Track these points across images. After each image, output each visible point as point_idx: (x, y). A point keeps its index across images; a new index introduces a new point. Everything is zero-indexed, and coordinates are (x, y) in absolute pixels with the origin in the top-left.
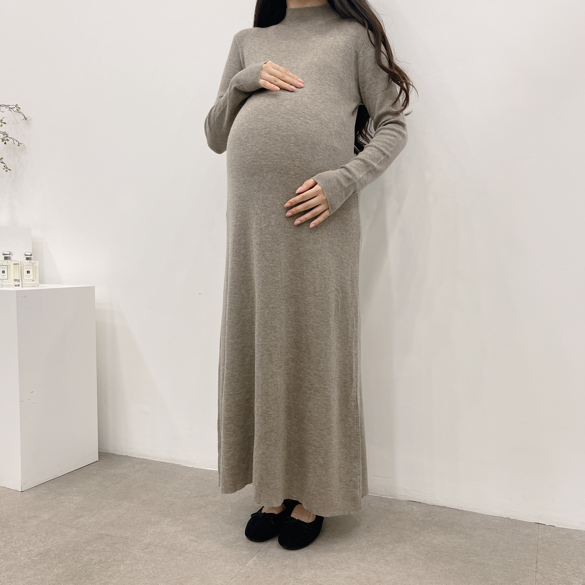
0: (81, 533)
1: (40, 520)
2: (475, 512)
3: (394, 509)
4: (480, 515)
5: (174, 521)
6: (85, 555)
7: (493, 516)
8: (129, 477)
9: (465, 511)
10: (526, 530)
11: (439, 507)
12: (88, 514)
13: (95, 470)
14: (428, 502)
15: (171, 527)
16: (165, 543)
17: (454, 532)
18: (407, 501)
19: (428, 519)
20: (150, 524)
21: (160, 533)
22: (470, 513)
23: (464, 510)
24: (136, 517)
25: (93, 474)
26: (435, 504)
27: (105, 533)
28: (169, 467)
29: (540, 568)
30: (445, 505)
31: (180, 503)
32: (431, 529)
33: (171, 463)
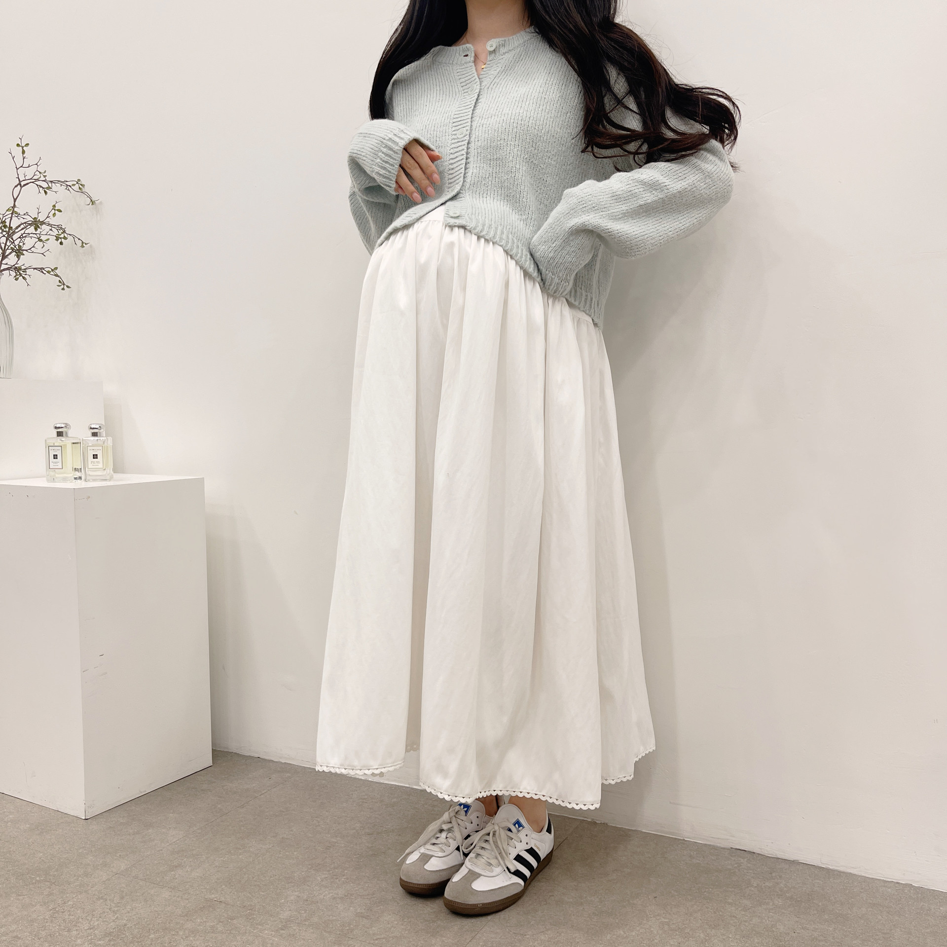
0: (178, 897)
1: (112, 872)
3: (708, 863)
6: (182, 938)
7: (883, 880)
8: (260, 796)
11: (786, 861)
12: (191, 861)
13: (206, 782)
14: (767, 852)
15: (327, 889)
16: (315, 919)
17: (814, 911)
18: (729, 849)
20: (290, 882)
21: (307, 900)
22: (842, 874)
23: (831, 868)
24: (269, 869)
25: (202, 790)
26: (779, 856)
27: (216, 898)
31: (343, 845)
32: (774, 904)
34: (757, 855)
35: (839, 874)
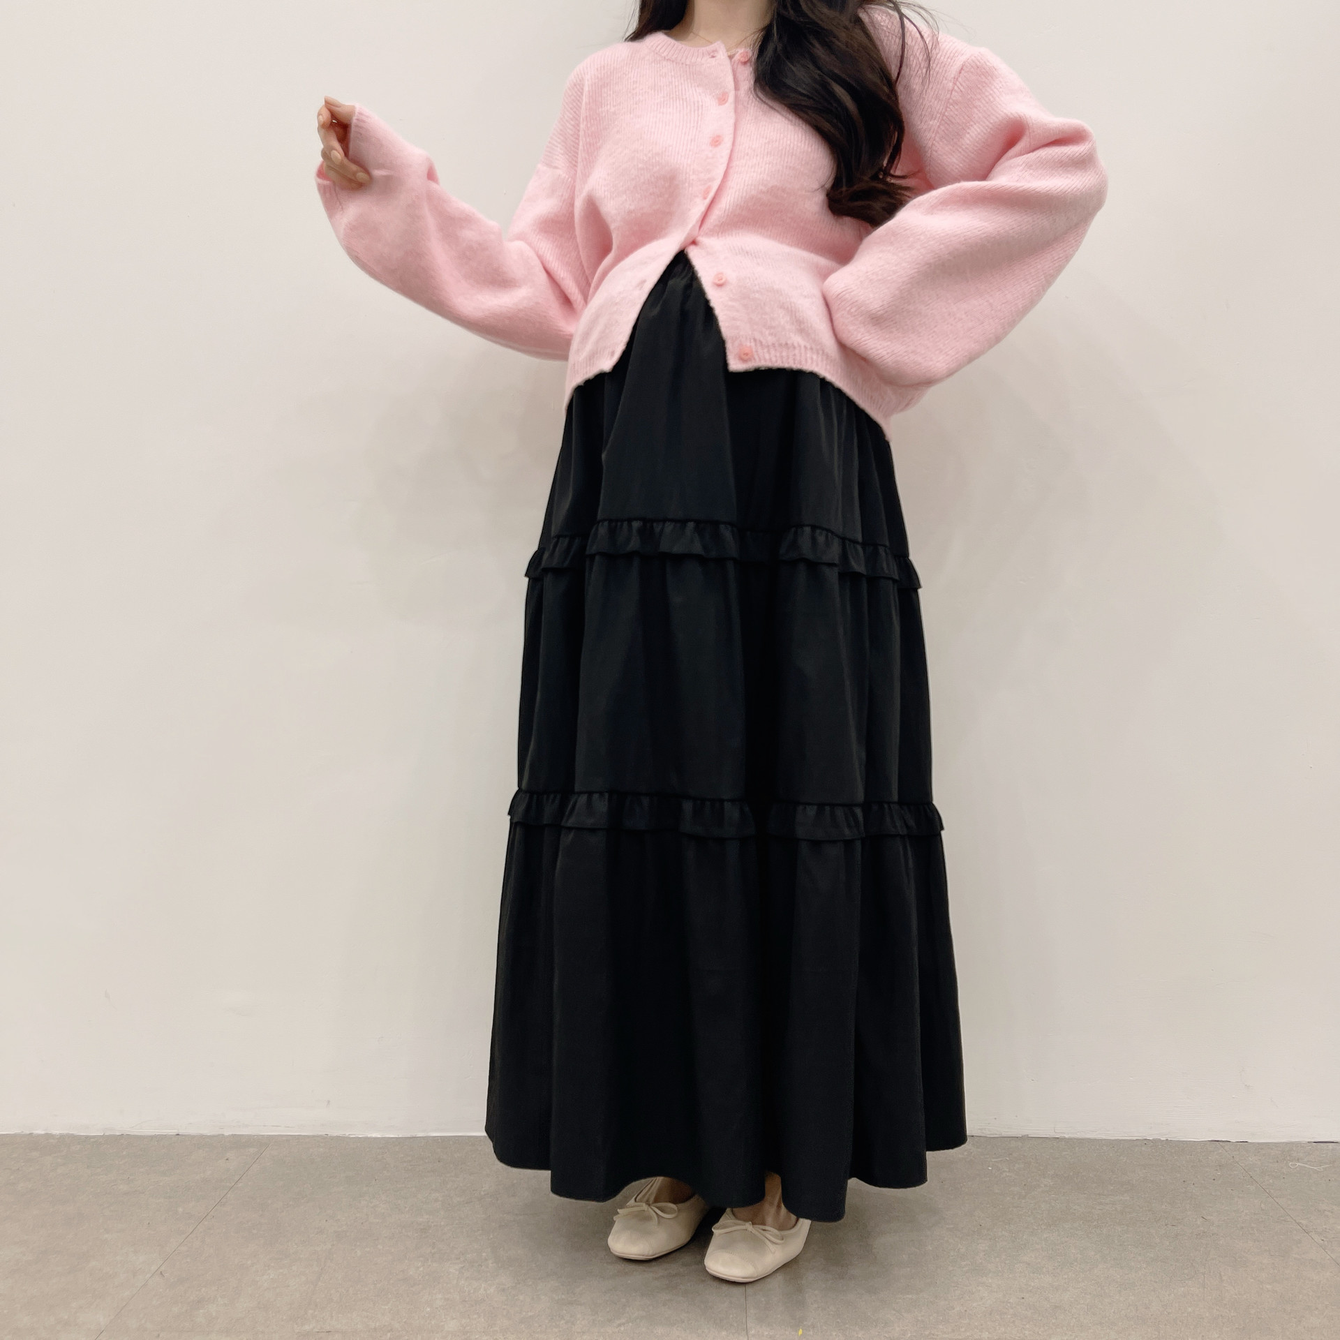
2: (1092, 1139)
4: (1103, 1142)
9: (1070, 1139)
10: (1210, 1158)
19: (1017, 1165)
28: (323, 1145)
29: (1304, 1222)
30: (1025, 1133)
33: (321, 1136)
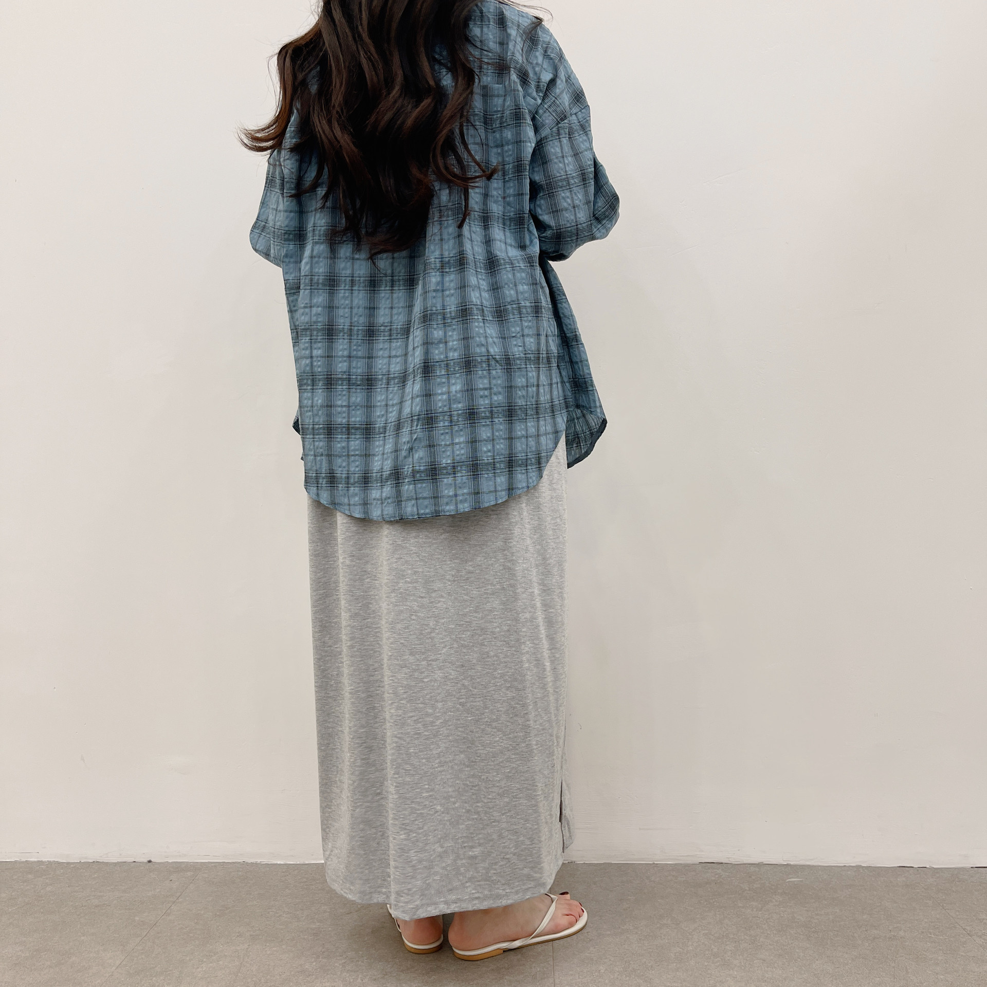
2: (809, 866)
3: (693, 879)
4: (819, 868)
5: (353, 961)
7: (837, 866)
8: (177, 899)
9: (794, 865)
10: (898, 879)
11: (753, 865)
14: (734, 860)
19: (756, 886)
23: (792, 863)
26: (745, 862)
28: (241, 869)
29: (968, 928)
31: (330, 929)
32: (776, 901)
33: (239, 863)
34: (726, 865)
35: (803, 867)
